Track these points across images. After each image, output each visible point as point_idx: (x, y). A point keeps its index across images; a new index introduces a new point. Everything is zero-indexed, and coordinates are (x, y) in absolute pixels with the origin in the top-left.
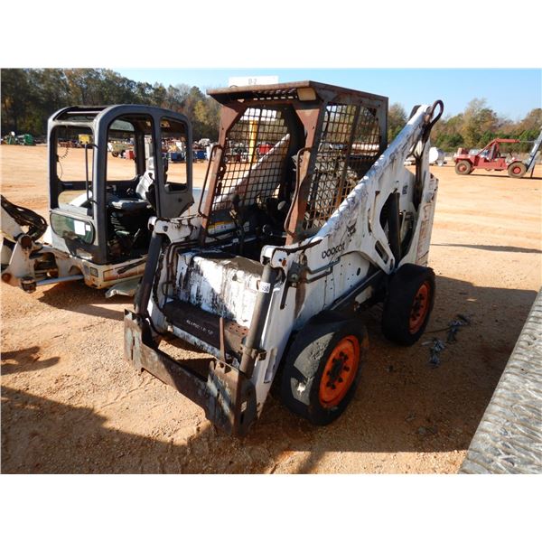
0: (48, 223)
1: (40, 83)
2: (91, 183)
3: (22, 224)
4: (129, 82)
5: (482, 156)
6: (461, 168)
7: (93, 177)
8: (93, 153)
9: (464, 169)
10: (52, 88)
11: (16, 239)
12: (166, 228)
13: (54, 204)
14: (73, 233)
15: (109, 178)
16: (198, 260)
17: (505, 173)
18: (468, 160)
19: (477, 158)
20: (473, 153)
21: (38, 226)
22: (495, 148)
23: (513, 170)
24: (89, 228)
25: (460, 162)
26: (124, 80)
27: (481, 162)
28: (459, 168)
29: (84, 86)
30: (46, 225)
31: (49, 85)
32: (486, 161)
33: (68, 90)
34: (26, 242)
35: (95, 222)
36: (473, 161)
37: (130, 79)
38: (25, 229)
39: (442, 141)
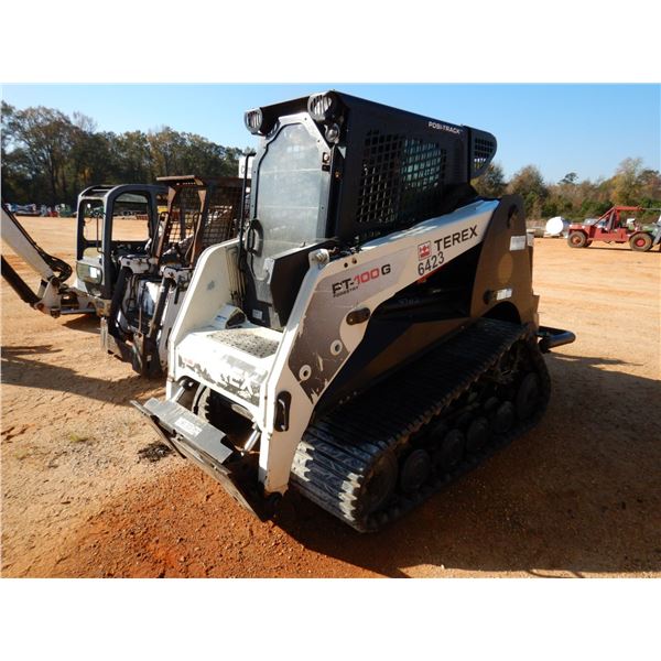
0: (74, 269)
1: (123, 151)
2: (100, 242)
3: (55, 270)
4: (217, 147)
5: (599, 226)
6: (574, 240)
7: (101, 238)
8: (102, 222)
9: (578, 241)
10: (134, 156)
11: (49, 279)
12: (128, 263)
13: (80, 257)
14: (89, 277)
15: (114, 239)
16: (148, 284)
17: (627, 245)
18: (583, 231)
19: (593, 228)
20: (589, 222)
21: (66, 271)
22: (615, 216)
23: (636, 242)
24: (99, 272)
25: (574, 233)
26: (212, 145)
27: (598, 233)
28: (572, 239)
29: (169, 153)
30: (71, 271)
31: (132, 153)
32: (603, 231)
33: (151, 158)
34: (56, 282)
35: (103, 267)
36: (588, 232)
37: (218, 144)
38: (57, 274)
39: (587, 209)
